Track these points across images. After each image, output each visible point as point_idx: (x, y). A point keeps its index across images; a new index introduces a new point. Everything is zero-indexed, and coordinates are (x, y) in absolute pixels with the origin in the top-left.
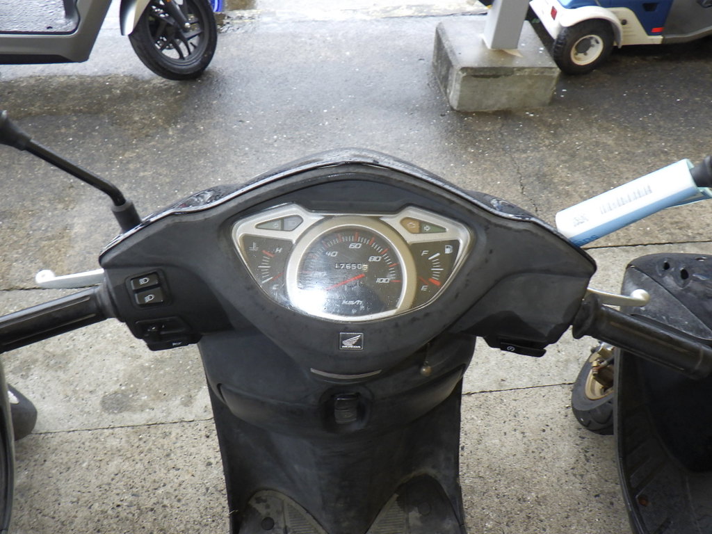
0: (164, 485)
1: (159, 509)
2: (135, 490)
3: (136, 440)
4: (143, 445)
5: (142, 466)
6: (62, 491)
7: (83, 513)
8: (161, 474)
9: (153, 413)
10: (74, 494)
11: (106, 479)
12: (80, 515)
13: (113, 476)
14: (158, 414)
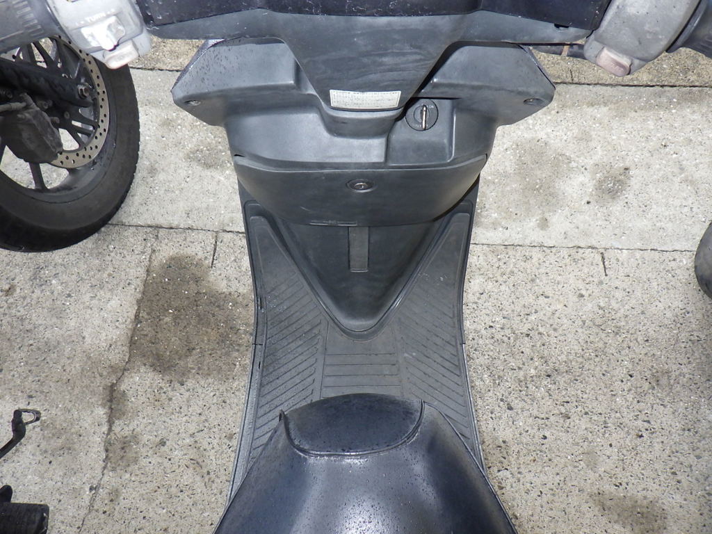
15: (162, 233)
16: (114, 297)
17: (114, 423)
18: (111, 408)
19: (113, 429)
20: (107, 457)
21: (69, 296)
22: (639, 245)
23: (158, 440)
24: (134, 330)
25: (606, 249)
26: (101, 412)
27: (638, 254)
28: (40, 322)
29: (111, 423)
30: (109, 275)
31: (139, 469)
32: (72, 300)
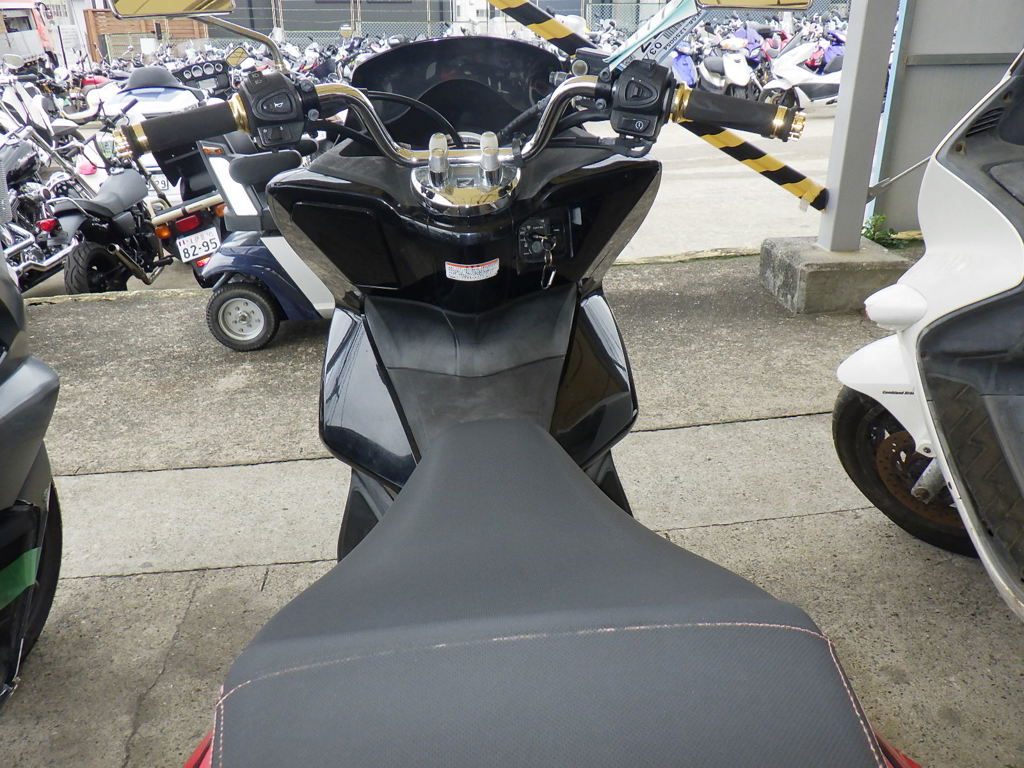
15: (208, 573)
16: (151, 626)
17: (140, 726)
18: (137, 714)
19: (139, 731)
20: (128, 757)
21: (99, 631)
22: (701, 524)
23: (192, 734)
24: (172, 647)
25: (668, 530)
26: (125, 719)
27: (701, 530)
28: (62, 654)
29: (135, 727)
30: (147, 611)
31: (166, 761)
32: (102, 633)
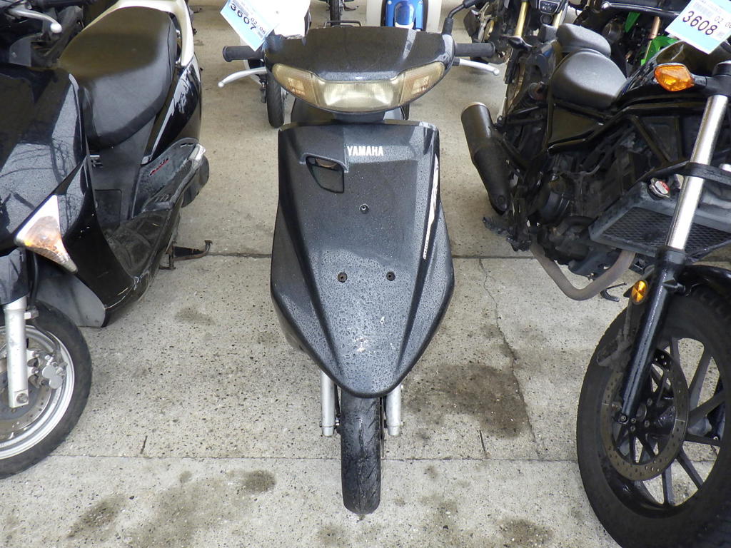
0: (216, 410)
1: (222, 395)
2: (241, 408)
3: (239, 446)
4: (233, 441)
5: (235, 424)
6: (301, 413)
7: (282, 397)
8: (218, 418)
9: (222, 468)
10: (291, 410)
11: (265, 417)
12: (285, 396)
13: (260, 419)
14: (217, 466)
